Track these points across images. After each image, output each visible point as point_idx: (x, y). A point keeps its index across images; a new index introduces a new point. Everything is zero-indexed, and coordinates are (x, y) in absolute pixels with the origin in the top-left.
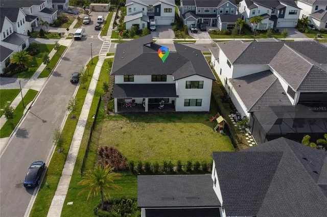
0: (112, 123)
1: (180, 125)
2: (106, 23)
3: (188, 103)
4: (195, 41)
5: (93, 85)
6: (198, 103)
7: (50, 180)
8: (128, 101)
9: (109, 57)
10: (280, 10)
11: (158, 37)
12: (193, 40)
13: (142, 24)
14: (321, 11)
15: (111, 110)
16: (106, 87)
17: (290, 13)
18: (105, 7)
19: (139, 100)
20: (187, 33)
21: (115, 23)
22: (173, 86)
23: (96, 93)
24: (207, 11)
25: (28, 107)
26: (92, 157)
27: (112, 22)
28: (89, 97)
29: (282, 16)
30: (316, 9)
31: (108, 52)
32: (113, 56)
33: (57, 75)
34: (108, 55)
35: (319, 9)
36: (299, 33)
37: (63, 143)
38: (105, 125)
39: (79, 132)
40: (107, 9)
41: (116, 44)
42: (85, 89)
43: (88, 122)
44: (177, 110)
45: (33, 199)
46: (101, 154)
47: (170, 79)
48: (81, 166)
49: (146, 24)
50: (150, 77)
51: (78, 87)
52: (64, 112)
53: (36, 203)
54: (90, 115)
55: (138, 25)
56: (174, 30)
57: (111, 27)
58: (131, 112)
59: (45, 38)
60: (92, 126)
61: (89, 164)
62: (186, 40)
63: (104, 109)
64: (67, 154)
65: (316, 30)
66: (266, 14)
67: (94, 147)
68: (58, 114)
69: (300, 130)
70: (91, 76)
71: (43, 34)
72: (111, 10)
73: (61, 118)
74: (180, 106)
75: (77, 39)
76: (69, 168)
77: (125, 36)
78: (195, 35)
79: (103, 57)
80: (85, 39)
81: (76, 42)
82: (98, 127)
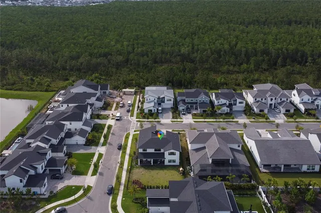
0: (137, 170)
1: (165, 171)
2: (133, 105)
3: (170, 161)
4: (182, 121)
5: (128, 151)
6: (174, 161)
7: (116, 192)
8: (144, 160)
9: (135, 133)
10: (234, 101)
11: (162, 118)
12: (182, 120)
13: (154, 110)
14: (258, 101)
15: (137, 164)
16: (135, 153)
17: (240, 103)
18: (132, 92)
19: (149, 160)
20: (179, 115)
21: (138, 107)
22: (163, 154)
23: (130, 155)
24: (192, 100)
25: (100, 162)
26: (130, 184)
27: (136, 105)
28: (127, 157)
29: (235, 104)
30: (256, 100)
31: (135, 129)
32: (139, 132)
33: (110, 144)
34: (135, 131)
35: (257, 100)
36: (244, 115)
37: (119, 178)
38: (134, 171)
39: (124, 174)
40: (133, 93)
41: (139, 123)
42: (124, 153)
43: (127, 170)
44: (165, 164)
45: (111, 198)
46: (133, 183)
47: (162, 151)
48: (127, 187)
49: (156, 109)
50: (154, 149)
51: (121, 152)
52: (116, 164)
53: (112, 199)
54: (128, 166)
55: (151, 110)
56: (172, 113)
57: (136, 109)
58: (146, 165)
59: (100, 119)
60: (129, 171)
61: (129, 186)
62: (178, 120)
63: (134, 164)
64: (120, 183)
65: (255, 113)
66: (225, 104)
67: (130, 180)
68: (114, 166)
69: (214, 174)
70: (127, 145)
71: (99, 117)
72: (136, 93)
73: (116, 168)
74: (166, 163)
75: (117, 120)
76: (122, 188)
77: (144, 117)
78: (184, 116)
79: (132, 133)
80: (122, 120)
81: (117, 122)
82: (132, 172)
